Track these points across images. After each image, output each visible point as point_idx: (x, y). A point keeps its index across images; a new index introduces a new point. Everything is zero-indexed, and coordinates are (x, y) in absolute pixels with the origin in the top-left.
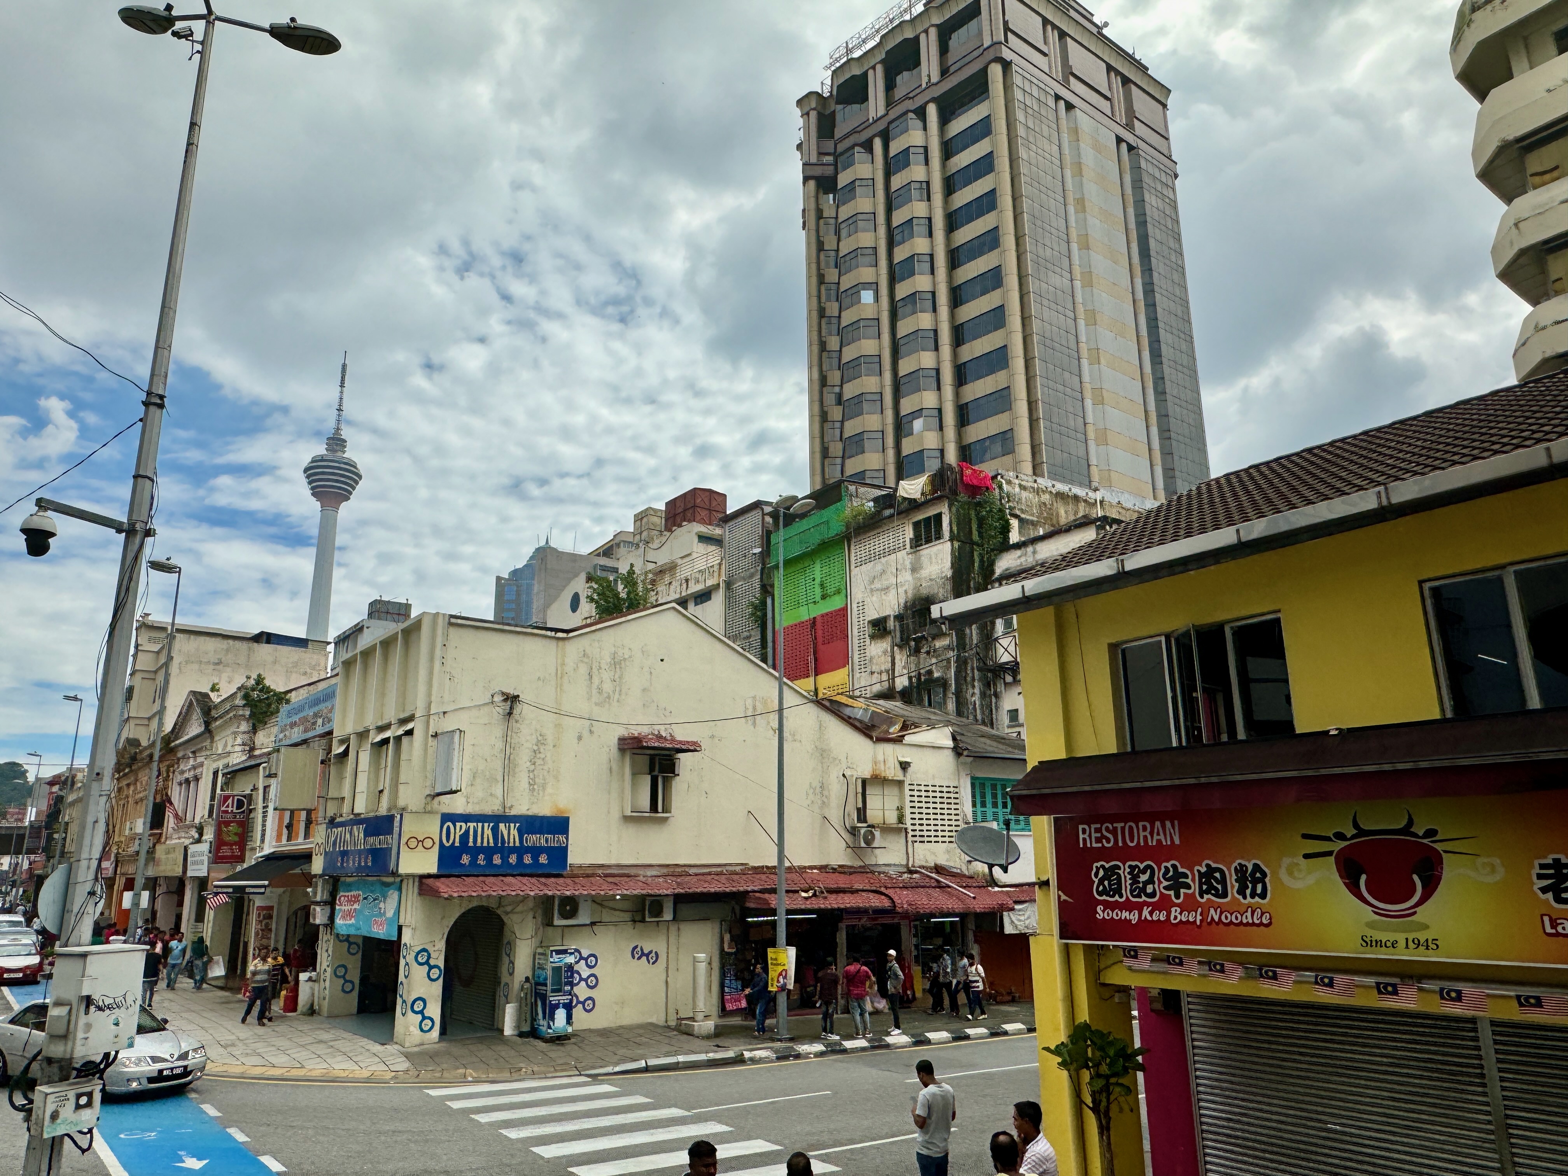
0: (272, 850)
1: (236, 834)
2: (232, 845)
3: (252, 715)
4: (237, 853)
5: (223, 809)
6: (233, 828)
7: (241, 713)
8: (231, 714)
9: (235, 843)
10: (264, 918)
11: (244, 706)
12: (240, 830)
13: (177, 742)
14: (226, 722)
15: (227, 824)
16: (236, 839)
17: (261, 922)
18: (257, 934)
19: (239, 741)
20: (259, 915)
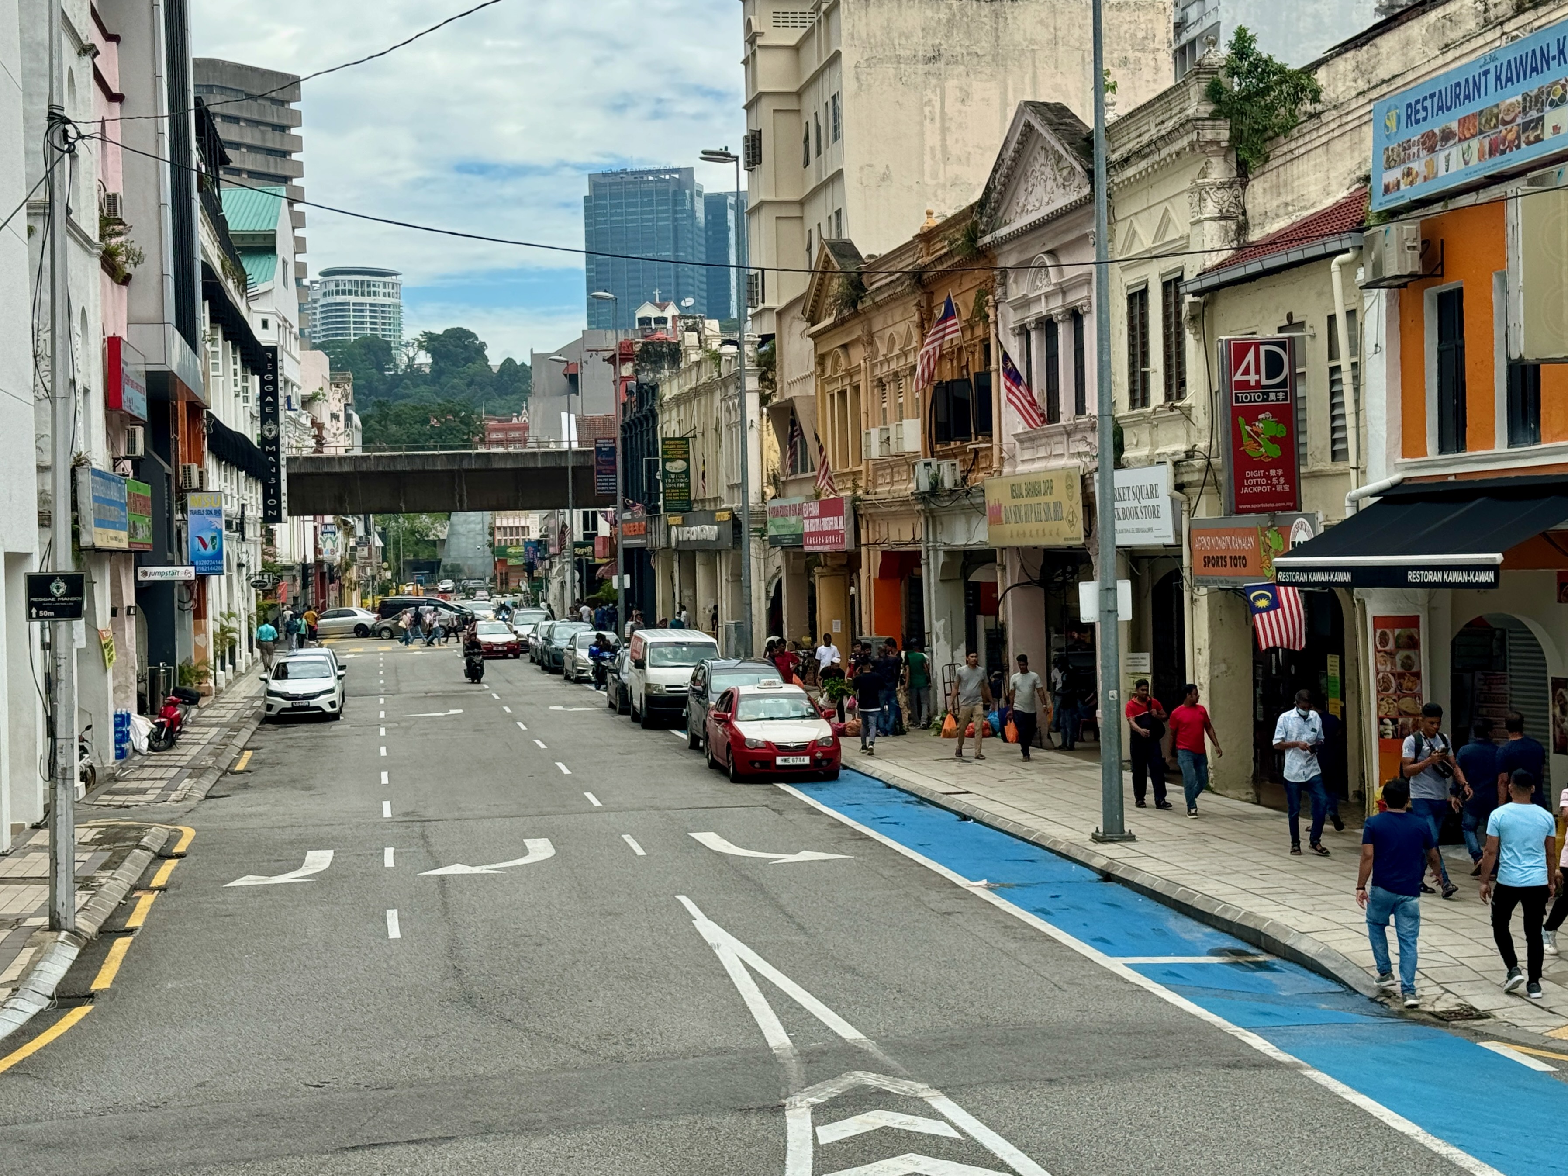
0: (1396, 477)
1: (1273, 440)
2: (1266, 467)
3: (1236, 138)
4: (1282, 487)
5: (1238, 377)
6: (1265, 424)
7: (1209, 135)
8: (1184, 142)
9: (1275, 463)
10: (1398, 647)
11: (1214, 116)
12: (1280, 431)
13: (1003, 232)
14: (1162, 165)
15: (1251, 414)
16: (1275, 451)
17: (1391, 654)
18: (1383, 686)
19: (1211, 209)
20: (1384, 640)
